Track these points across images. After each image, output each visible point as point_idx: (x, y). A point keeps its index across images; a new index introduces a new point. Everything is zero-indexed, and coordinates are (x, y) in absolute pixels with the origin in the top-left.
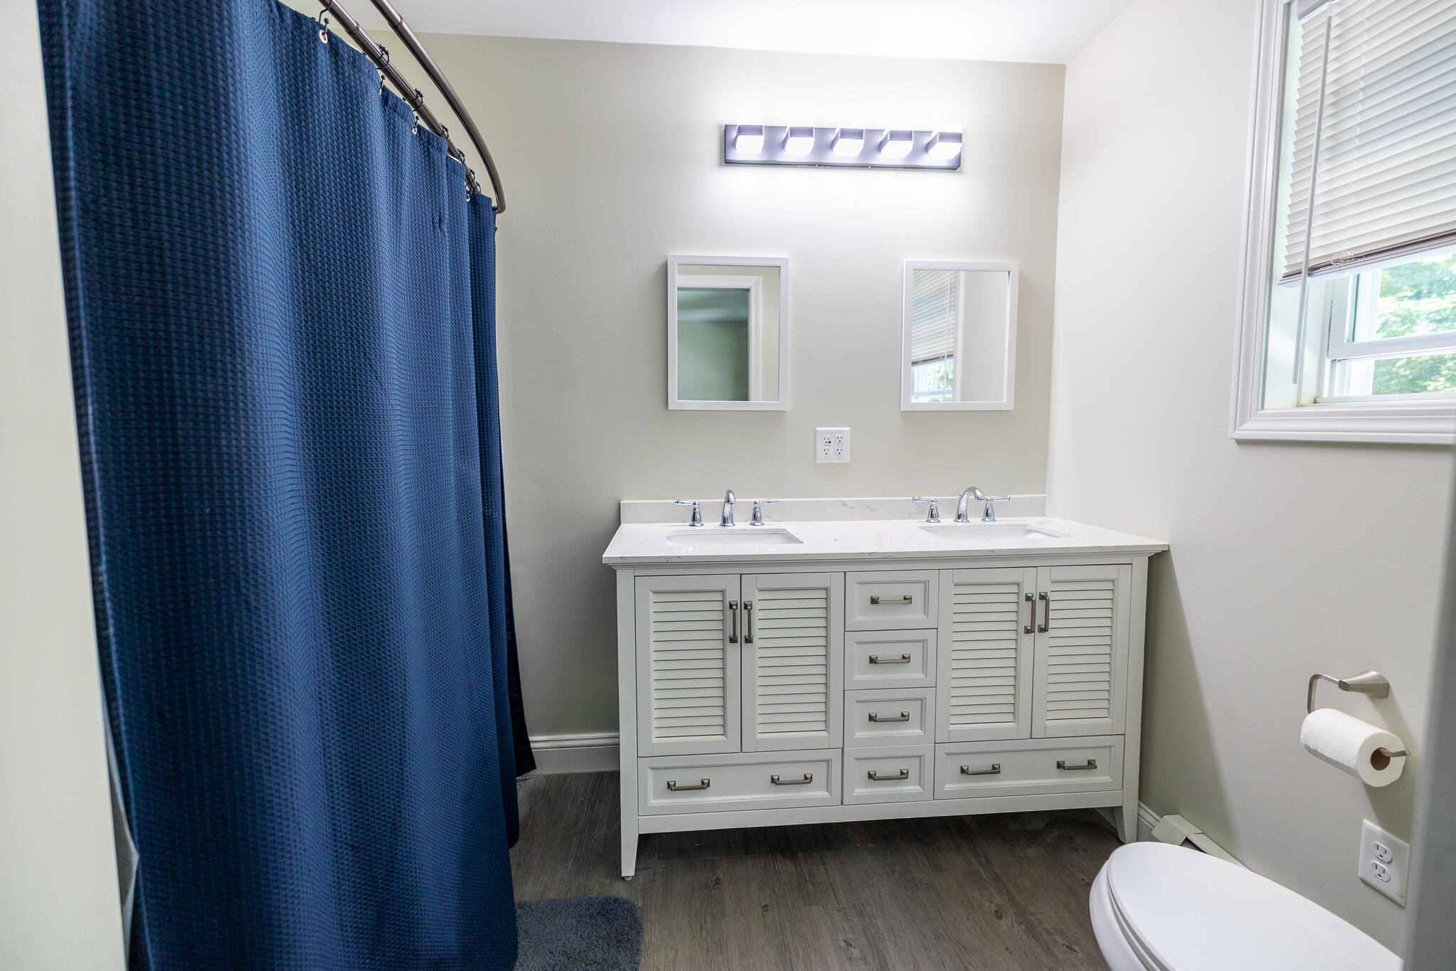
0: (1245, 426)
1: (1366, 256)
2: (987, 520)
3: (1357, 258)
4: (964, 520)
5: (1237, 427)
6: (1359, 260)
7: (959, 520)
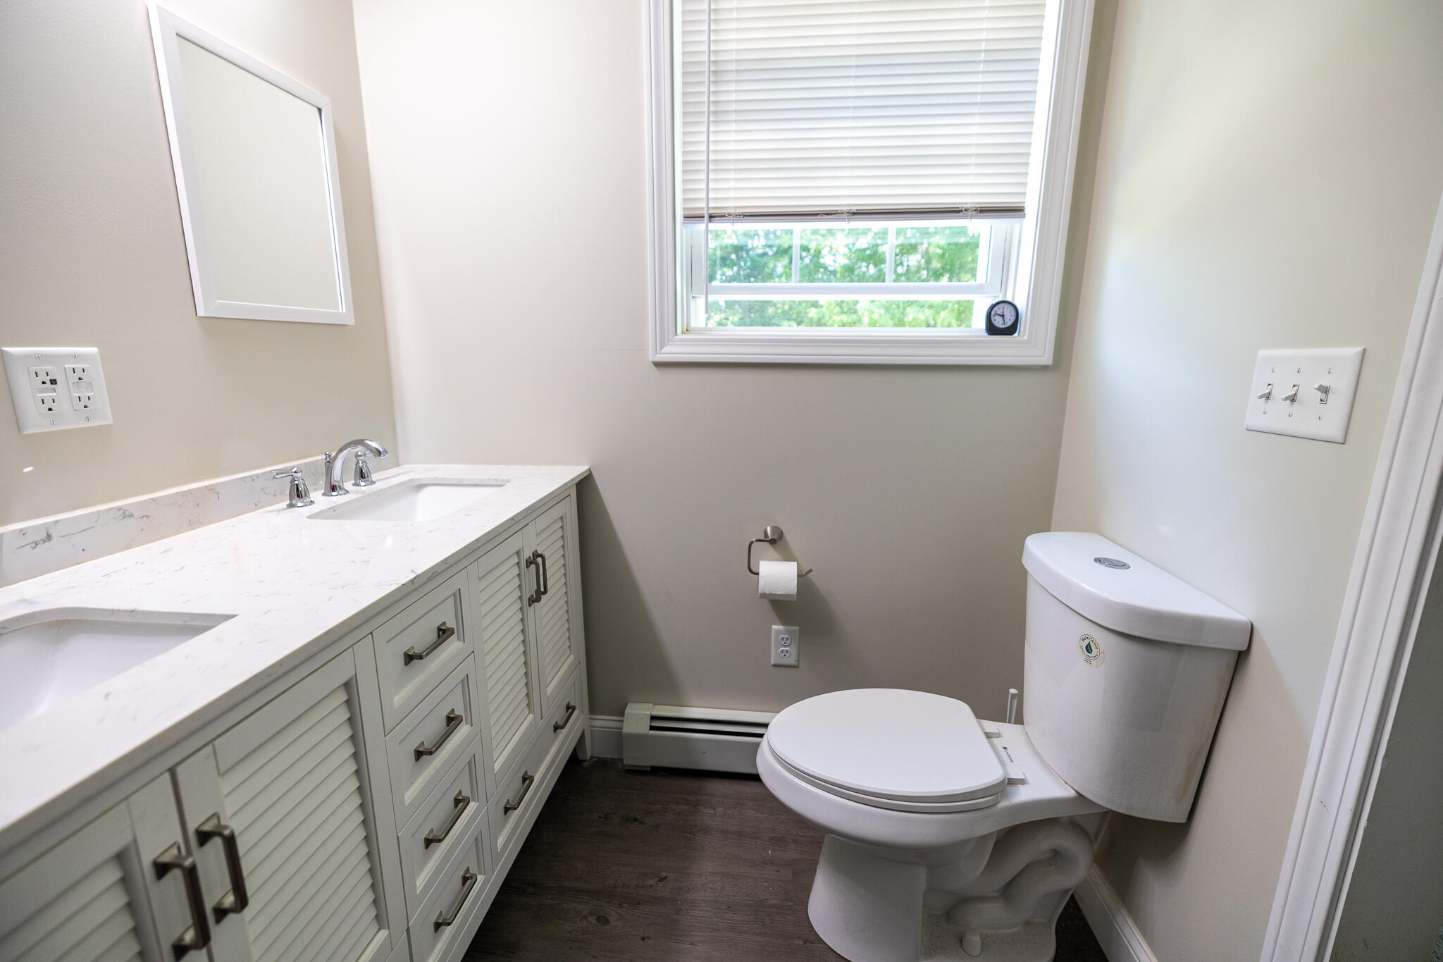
0: (665, 350)
1: (751, 216)
2: (363, 484)
3: (744, 216)
4: (341, 492)
5: (658, 352)
6: (746, 218)
7: (334, 493)
